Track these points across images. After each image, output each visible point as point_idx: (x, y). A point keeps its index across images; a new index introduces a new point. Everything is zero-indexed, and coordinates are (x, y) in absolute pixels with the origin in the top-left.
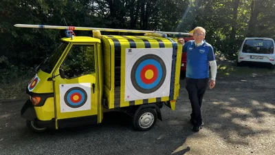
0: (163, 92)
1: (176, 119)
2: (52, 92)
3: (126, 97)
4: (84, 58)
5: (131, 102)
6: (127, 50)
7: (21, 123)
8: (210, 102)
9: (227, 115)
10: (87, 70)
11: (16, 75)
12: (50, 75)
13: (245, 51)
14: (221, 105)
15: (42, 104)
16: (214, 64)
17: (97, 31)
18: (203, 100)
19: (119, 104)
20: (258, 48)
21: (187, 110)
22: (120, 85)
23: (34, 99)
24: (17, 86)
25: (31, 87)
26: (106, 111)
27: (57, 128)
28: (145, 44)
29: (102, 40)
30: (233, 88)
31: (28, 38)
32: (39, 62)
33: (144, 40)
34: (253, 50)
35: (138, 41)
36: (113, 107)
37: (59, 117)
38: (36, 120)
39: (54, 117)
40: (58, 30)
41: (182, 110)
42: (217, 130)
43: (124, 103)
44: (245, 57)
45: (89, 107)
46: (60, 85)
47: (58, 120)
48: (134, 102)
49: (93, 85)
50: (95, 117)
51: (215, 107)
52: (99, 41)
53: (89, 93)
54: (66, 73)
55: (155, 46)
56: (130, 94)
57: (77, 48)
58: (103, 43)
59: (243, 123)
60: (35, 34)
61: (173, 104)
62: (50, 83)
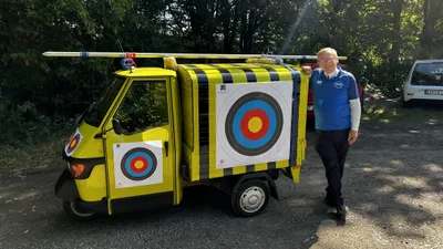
0: (279, 154)
1: (302, 196)
2: (102, 155)
3: (218, 163)
4: (152, 102)
5: (225, 170)
6: (218, 86)
7: (55, 206)
8: (357, 168)
9: (387, 189)
10: (158, 119)
11: (46, 130)
12: (98, 130)
13: (415, 82)
14: (376, 173)
15: (86, 175)
16: (356, 104)
17: (171, 58)
18: (346, 165)
19: (208, 173)
20: (438, 78)
21: (319, 181)
22: (207, 143)
23: (74, 168)
24: (49, 148)
25: (70, 149)
26: (186, 184)
27: (110, 213)
28: (248, 77)
29: (178, 72)
30: (397, 144)
31: (65, 73)
32: (81, 109)
33: (246, 70)
34: (430, 80)
35: (236, 72)
36: (198, 179)
37: (113, 196)
38: (79, 200)
39: (105, 195)
40: (110, 58)
41: (312, 183)
42: (370, 214)
43: (216, 172)
44: (416, 92)
45: (161, 179)
46: (115, 145)
47: (112, 201)
48: (231, 169)
49: (166, 144)
50: (170, 195)
51: (367, 176)
52: (174, 74)
53: (159, 157)
54: (124, 125)
55: (264, 79)
56: (225, 158)
57: (141, 86)
58: (180, 78)
59: (415, 203)
60: (75, 66)
61: (296, 173)
62: (99, 142)
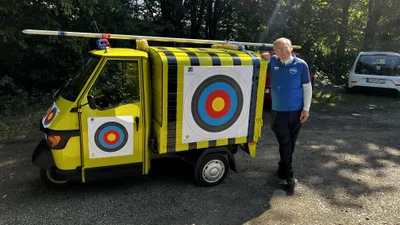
0: (238, 131)
1: (256, 169)
2: (77, 128)
3: (184, 138)
4: (123, 81)
5: (190, 144)
6: (186, 68)
7: (32, 173)
8: (308, 144)
9: (331, 165)
10: (128, 97)
11: (25, 104)
12: (74, 105)
13: (358, 71)
14: (322, 150)
15: (62, 145)
17: (143, 40)
18: (297, 143)
19: (174, 146)
20: (378, 68)
21: (273, 156)
22: (175, 120)
23: (51, 139)
24: (27, 119)
25: (47, 122)
26: (155, 156)
27: (84, 180)
28: (213, 60)
29: (149, 54)
30: (342, 125)
31: (42, 50)
32: (58, 85)
33: (212, 54)
34: (371, 70)
35: (203, 55)
36: (165, 151)
37: (87, 166)
38: (54, 168)
39: (79, 165)
40: (86, 38)
41: (266, 157)
42: (316, 186)
43: (181, 146)
44: (359, 80)
45: (130, 151)
46: (89, 119)
47: (86, 170)
48: (195, 144)
49: (137, 120)
50: (139, 166)
51: (314, 152)
52: (146, 55)
53: (130, 130)
54: (97, 101)
55: (227, 63)
56: (191, 133)
57: (114, 65)
58: (151, 59)
59: (355, 177)
60: (52, 44)
61: (252, 148)
62: (75, 116)
